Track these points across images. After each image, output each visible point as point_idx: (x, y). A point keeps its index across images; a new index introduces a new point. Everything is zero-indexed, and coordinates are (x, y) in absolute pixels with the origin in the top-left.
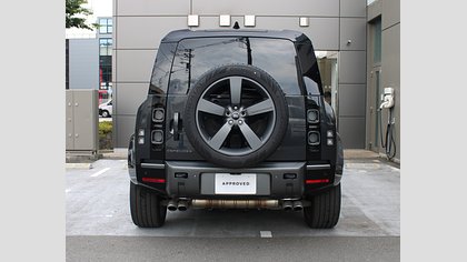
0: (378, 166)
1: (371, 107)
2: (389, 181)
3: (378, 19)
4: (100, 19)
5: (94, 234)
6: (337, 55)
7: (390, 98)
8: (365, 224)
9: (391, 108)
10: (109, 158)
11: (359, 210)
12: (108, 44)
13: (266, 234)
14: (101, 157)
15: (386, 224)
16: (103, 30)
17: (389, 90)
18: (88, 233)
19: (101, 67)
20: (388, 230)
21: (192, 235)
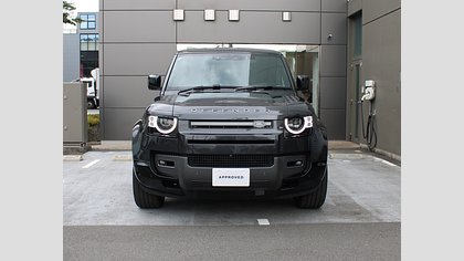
0: (361, 156)
1: (351, 99)
2: (373, 170)
3: (359, 13)
4: (80, 14)
5: (94, 224)
6: (318, 49)
7: (371, 90)
8: (356, 211)
9: (372, 101)
10: (98, 150)
11: (349, 198)
12: (89, 39)
13: (264, 222)
14: (90, 149)
15: (377, 211)
16: (84, 25)
17: (370, 83)
18: (87, 223)
19: (81, 62)
20: (381, 217)
21: (192, 224)
